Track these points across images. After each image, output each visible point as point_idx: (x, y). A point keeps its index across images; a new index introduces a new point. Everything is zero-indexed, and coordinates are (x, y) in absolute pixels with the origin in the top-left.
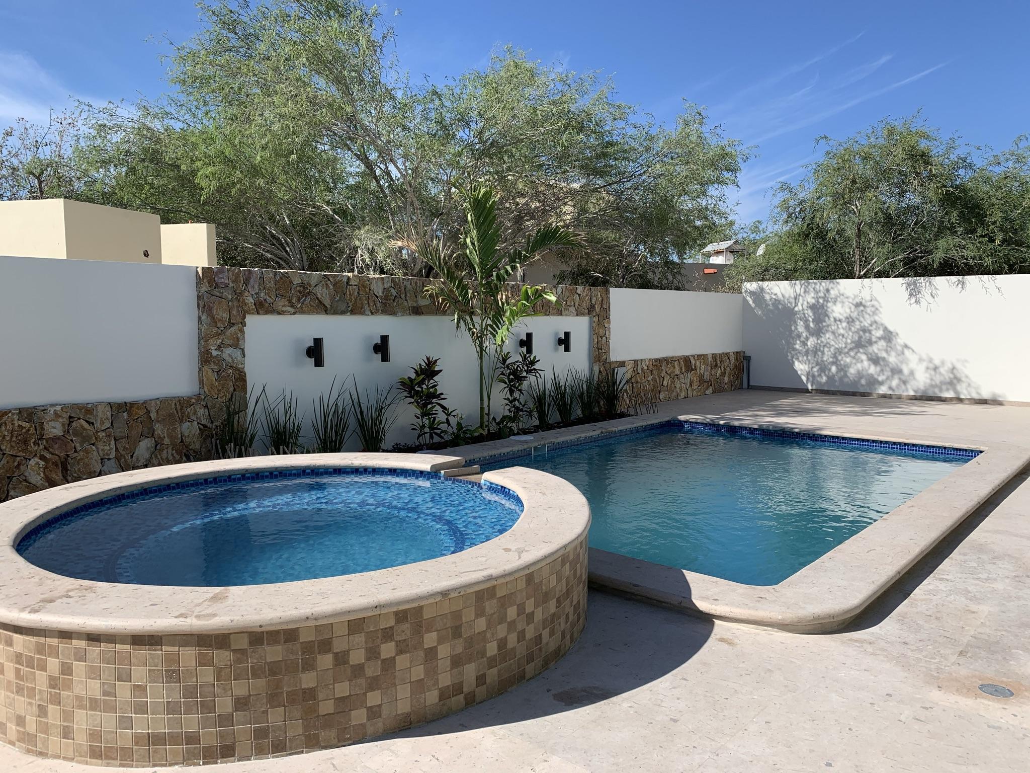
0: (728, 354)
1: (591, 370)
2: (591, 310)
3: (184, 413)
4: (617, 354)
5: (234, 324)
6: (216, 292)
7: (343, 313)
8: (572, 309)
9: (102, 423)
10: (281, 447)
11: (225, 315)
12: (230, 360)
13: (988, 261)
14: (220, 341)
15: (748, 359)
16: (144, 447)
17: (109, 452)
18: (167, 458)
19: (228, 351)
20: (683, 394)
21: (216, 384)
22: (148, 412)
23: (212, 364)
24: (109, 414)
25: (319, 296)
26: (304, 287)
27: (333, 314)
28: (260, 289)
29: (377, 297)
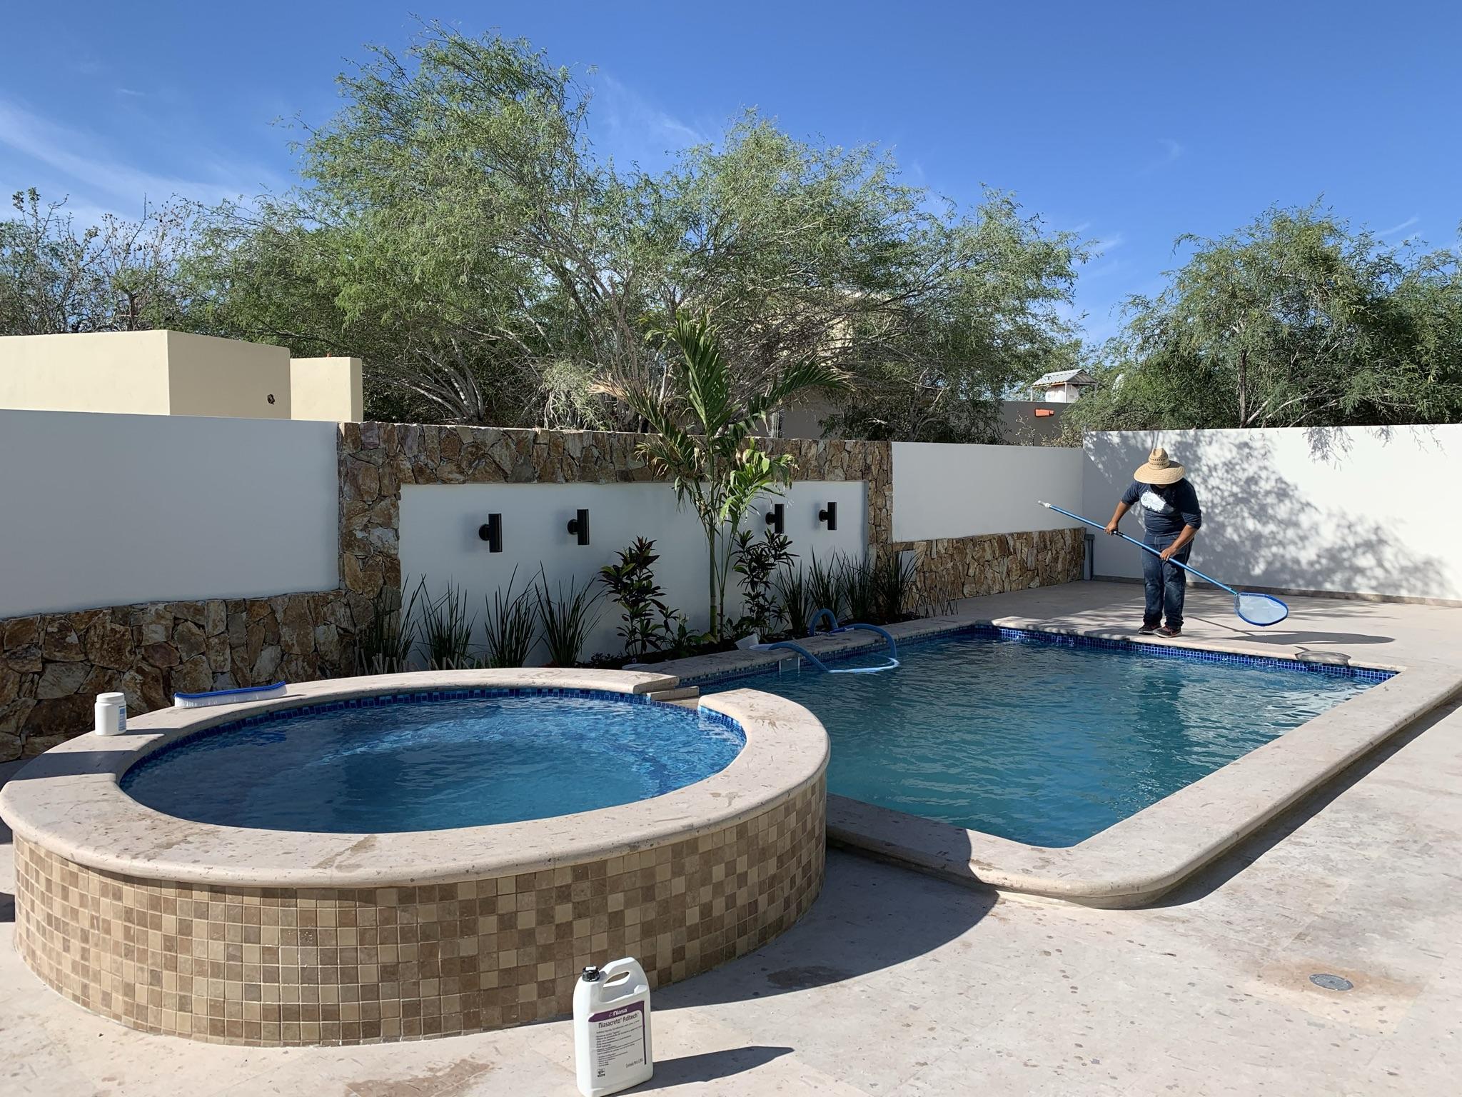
0: (1062, 532)
1: (866, 555)
2: (865, 472)
3: (319, 613)
4: (900, 534)
5: (385, 497)
6: (362, 455)
7: (528, 480)
8: (839, 472)
9: (215, 626)
10: (444, 659)
11: (373, 485)
12: (380, 544)
13: (1422, 406)
14: (366, 519)
15: (1090, 539)
16: (267, 658)
17: (223, 664)
18: (296, 672)
19: (378, 532)
20: (997, 588)
21: (361, 575)
22: (273, 612)
23: (356, 549)
24: (224, 614)
25: (497, 459)
26: (477, 448)
27: (514, 482)
28: (419, 452)
29: (573, 459)
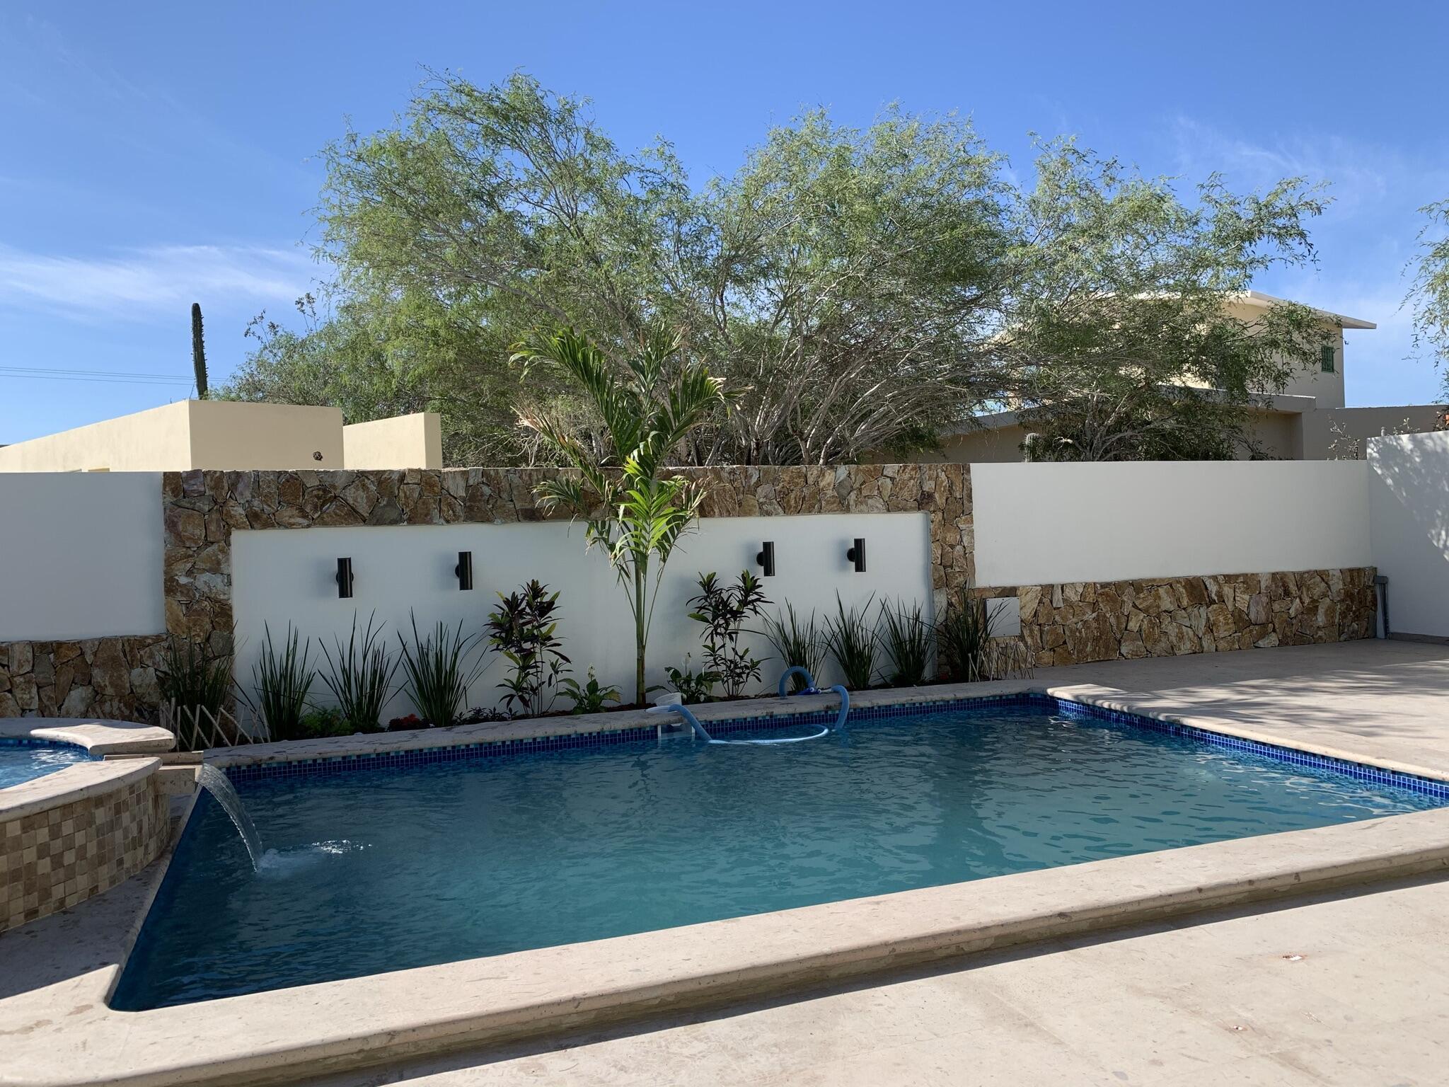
1: (931, 602)
2: (923, 501)
3: (133, 656)
4: (986, 575)
5: (212, 543)
6: (184, 503)
7: (394, 522)
9: (20, 666)
11: (197, 532)
12: (206, 590)
14: (189, 565)
15: (1382, 582)
16: (77, 696)
17: (29, 702)
18: (111, 712)
19: (206, 577)
21: (184, 620)
22: (82, 654)
23: (179, 594)
24: (30, 655)
25: (351, 502)
26: (324, 491)
27: (375, 525)
28: (253, 497)
29: (456, 498)
